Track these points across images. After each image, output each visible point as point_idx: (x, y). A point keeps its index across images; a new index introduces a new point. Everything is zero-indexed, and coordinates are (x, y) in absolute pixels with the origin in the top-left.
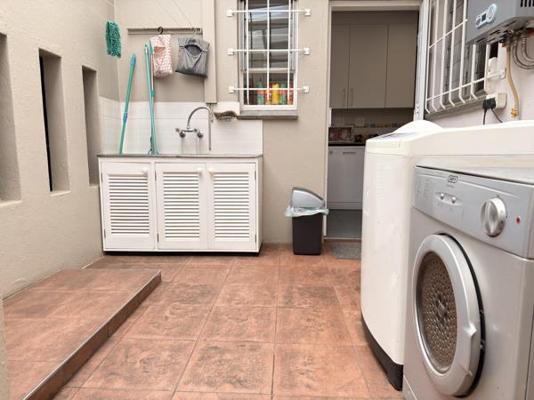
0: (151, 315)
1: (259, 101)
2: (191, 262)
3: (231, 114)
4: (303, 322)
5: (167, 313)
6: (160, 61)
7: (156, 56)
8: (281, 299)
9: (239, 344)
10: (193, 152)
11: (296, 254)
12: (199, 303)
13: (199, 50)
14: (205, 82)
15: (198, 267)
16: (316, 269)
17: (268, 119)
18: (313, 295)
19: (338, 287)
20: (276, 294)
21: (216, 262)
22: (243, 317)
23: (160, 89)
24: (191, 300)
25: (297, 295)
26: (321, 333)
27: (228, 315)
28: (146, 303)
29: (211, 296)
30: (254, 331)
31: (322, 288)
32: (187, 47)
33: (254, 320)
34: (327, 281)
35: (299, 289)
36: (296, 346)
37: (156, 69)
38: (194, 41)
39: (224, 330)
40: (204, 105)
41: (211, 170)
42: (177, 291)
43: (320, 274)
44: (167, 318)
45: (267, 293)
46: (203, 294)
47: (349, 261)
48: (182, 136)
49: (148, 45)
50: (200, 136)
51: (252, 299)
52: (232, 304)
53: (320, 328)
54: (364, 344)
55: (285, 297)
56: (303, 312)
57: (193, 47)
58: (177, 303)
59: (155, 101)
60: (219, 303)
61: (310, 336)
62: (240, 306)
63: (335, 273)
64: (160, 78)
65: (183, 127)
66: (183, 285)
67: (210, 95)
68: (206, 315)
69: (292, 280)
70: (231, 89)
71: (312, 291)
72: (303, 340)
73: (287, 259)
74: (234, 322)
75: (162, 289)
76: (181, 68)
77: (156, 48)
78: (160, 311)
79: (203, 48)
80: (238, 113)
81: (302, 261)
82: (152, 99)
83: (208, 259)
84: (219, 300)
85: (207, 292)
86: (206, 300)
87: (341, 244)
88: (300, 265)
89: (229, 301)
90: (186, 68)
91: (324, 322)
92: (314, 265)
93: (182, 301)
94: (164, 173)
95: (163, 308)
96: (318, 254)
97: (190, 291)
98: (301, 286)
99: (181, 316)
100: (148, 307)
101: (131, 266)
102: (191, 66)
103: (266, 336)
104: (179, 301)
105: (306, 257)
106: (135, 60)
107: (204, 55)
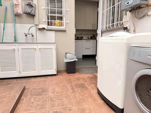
0: (26, 102)
1: (53, 25)
2: (33, 80)
3: (44, 29)
4: (81, 97)
5: (33, 101)
6: (17, 9)
7: (16, 7)
8: (71, 90)
9: (64, 109)
10: (31, 41)
11: (68, 73)
12: (43, 95)
13: (32, 6)
14: (34, 17)
15: (37, 81)
16: (76, 78)
17: (56, 31)
18: (80, 87)
19: (86, 83)
20: (68, 88)
21: (42, 79)
22: (61, 98)
23: (17, 19)
24: (39, 94)
25: (75, 88)
26: (88, 100)
27: (55, 98)
28: (22, 98)
29: (46, 92)
30: (67, 103)
31: (81, 84)
32: (27, 5)
33: (65, 99)
34: (81, 82)
35: (75, 85)
36: (83, 106)
37: (16, 12)
38: (30, 3)
39: (56, 104)
40: (34, 25)
41: (39, 47)
42: (33, 91)
43: (78, 79)
44: (33, 103)
45: (65, 88)
46: (43, 91)
47: (85, 74)
48: (26, 36)
49: (12, 3)
50: (33, 36)
51: (61, 91)
52: (55, 94)
53: (87, 98)
54: (103, 102)
55: (71, 89)
56: (80, 93)
57: (30, 5)
58: (35, 96)
59: (15, 23)
60: (50, 94)
61: (85, 102)
62: (58, 94)
63: (82, 79)
64: (17, 15)
65: (27, 33)
66: (34, 89)
67: (36, 22)
68: (48, 99)
69: (71, 83)
70: (44, 20)
71: (79, 85)
72: (84, 104)
73: (66, 76)
74: (59, 101)
75: (26, 91)
76: (25, 12)
77: (15, 4)
78: (29, 100)
79: (34, 6)
80: (46, 28)
81: (71, 75)
82: (14, 22)
83: (39, 78)
84: (50, 93)
85: (44, 91)
86: (45, 93)
87: (79, 69)
88: (71, 77)
89: (54, 93)
90: (28, 12)
91: (88, 96)
92: (75, 77)
93: (36, 95)
94: (21, 49)
95: (30, 99)
96: (75, 73)
97: (38, 91)
98: (75, 84)
99: (38, 101)
100: (24, 99)
101: (11, 83)
102: (29, 12)
103: (72, 104)
104: (35, 95)
105: (71, 74)
106: (7, 8)
107: (34, 8)
